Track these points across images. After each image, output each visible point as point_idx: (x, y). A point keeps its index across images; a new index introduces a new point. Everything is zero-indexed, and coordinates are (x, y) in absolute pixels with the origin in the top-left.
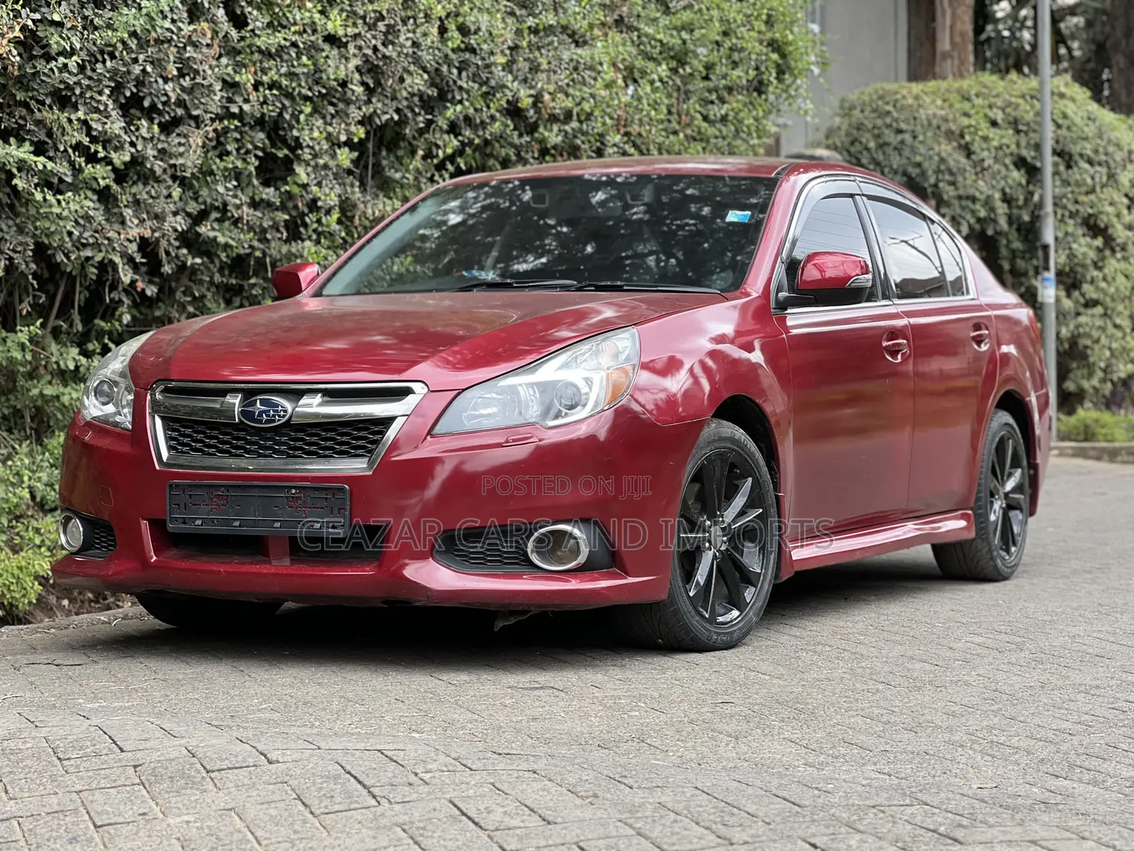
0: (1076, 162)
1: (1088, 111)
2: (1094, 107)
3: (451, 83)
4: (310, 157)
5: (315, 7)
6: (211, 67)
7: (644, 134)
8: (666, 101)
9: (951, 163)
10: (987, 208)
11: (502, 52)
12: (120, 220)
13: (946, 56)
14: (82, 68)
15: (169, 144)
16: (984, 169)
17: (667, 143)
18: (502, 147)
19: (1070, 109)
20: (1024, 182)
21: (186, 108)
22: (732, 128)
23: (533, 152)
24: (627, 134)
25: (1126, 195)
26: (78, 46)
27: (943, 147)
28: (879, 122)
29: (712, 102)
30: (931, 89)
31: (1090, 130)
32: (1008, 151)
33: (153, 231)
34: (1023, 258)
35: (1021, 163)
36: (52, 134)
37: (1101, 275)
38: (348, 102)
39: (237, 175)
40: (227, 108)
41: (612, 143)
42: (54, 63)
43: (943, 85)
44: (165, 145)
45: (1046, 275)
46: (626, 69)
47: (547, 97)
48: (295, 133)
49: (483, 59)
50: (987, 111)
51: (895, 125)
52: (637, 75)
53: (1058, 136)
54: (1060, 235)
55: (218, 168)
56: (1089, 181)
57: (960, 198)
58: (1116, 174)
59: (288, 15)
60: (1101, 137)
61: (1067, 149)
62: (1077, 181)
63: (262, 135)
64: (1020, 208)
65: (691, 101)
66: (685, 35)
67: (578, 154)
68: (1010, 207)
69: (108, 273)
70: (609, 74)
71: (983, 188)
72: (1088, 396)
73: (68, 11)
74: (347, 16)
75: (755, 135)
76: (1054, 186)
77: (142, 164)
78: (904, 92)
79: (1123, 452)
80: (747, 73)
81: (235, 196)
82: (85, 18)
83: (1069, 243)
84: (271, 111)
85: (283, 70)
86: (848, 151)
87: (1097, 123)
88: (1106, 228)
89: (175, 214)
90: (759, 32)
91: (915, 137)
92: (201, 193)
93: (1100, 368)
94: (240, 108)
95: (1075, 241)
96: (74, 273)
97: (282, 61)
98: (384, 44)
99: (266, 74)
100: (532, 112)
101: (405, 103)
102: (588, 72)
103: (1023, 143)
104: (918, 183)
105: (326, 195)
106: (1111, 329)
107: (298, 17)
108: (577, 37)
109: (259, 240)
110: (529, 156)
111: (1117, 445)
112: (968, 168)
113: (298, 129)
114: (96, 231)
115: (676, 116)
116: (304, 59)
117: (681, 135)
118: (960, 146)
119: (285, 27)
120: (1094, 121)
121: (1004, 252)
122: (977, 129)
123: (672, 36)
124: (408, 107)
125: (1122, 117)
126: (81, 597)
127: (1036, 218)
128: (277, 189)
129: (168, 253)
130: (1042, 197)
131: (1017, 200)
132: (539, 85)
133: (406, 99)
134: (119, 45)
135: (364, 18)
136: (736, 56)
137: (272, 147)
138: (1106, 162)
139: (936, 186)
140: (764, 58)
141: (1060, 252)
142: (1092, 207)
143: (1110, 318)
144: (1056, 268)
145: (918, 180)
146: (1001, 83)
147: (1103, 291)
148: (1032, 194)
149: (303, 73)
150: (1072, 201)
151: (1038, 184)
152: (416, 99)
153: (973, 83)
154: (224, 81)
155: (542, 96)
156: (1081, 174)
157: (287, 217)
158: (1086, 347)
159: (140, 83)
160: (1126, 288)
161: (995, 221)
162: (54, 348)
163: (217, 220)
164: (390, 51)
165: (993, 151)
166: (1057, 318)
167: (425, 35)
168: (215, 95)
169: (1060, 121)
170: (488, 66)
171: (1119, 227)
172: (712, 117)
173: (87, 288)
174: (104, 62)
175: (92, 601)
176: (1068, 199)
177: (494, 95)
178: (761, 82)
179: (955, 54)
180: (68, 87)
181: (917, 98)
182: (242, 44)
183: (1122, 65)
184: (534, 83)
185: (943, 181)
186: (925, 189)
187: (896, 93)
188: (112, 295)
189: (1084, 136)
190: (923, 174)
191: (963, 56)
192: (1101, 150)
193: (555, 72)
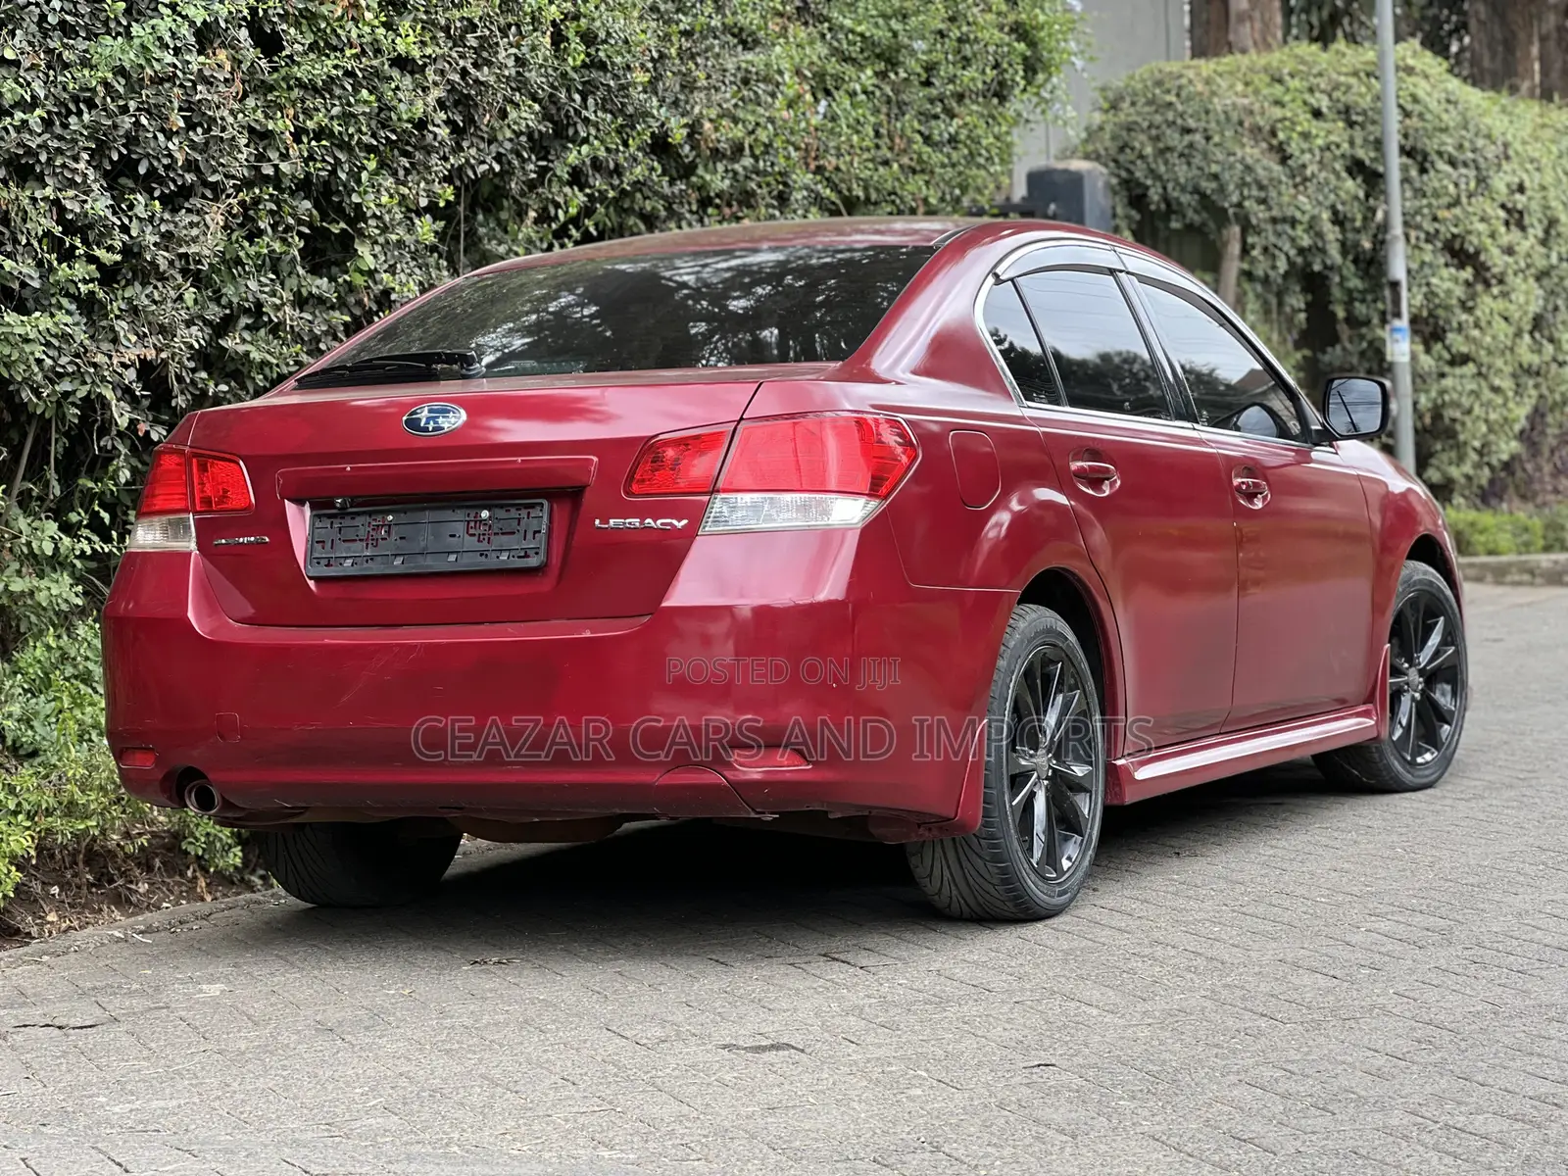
0: (1432, 163)
1: (1446, 91)
2: (1454, 84)
3: (572, 112)
4: (377, 232)
5: (377, 17)
6: (232, 112)
7: (843, 167)
8: (872, 119)
9: (1261, 172)
10: (1312, 233)
11: (642, 66)
12: (111, 336)
13: (1242, 18)
14: (47, 123)
15: (176, 225)
16: (1306, 179)
17: (876, 178)
18: (646, 198)
19: (1422, 88)
20: (1361, 194)
21: (198, 171)
22: (966, 151)
23: (690, 204)
24: (819, 170)
25: (1503, 206)
26: (42, 94)
27: (1248, 150)
28: (1158, 119)
29: (936, 117)
30: (1227, 68)
31: (1450, 118)
32: (1338, 153)
33: (159, 350)
34: (1363, 301)
35: (1356, 168)
36: (9, 221)
37: (1471, 319)
38: (428, 150)
39: (274, 263)
40: (258, 169)
41: (800, 184)
42: (9, 119)
43: (1243, 61)
44: (171, 227)
45: (1397, 323)
46: (814, 75)
47: (707, 125)
48: (356, 199)
49: (616, 77)
50: (1307, 96)
51: (1179, 121)
52: (830, 83)
53: (1406, 128)
54: (1415, 266)
55: (248, 255)
56: (1451, 188)
57: (1274, 221)
58: (1489, 177)
59: (339, 31)
60: (1466, 128)
61: (1419, 146)
62: (1435, 189)
63: (307, 204)
64: (1358, 231)
65: (907, 117)
66: (895, 25)
67: (752, 201)
68: (1343, 231)
69: (95, 412)
70: (791, 85)
71: (1305, 204)
72: (1457, 487)
73: (25, 43)
74: (423, 28)
75: (996, 160)
76: (1404, 199)
77: (139, 255)
78: (1191, 74)
79: (1514, 570)
80: (983, 72)
81: (273, 294)
82: (49, 51)
83: (1426, 277)
84: (320, 170)
85: (335, 111)
86: (1116, 161)
87: (1460, 107)
88: (1477, 253)
89: (189, 324)
90: (999, 14)
91: (1208, 139)
92: (224, 291)
93: (1475, 449)
94: (276, 167)
95: (1433, 275)
96: (47, 416)
97: (332, 96)
98: (476, 65)
99: (312, 119)
100: (687, 148)
101: (508, 145)
102: (762, 85)
103: (1359, 141)
104: (1213, 202)
105: (401, 284)
106: (1487, 394)
107: (354, 35)
108: (744, 36)
109: (309, 353)
110: (684, 210)
111: (1504, 559)
112: (1284, 179)
113: (359, 193)
114: (77, 355)
115: (887, 140)
116: (365, 93)
117: (895, 166)
118: (1271, 147)
119: (335, 49)
120: (1456, 103)
121: (1337, 293)
122: (1293, 123)
123: (876, 25)
124: (512, 151)
125: (1491, 94)
126: (77, 880)
127: (1380, 243)
128: (332, 279)
129: (180, 379)
130: (1386, 214)
131: (1353, 220)
132: (697, 110)
133: (511, 140)
134: (101, 90)
135: (446, 29)
136: (967, 50)
137: (322, 221)
138: (1474, 161)
139: (1240, 205)
140: (1006, 49)
141: (1415, 289)
142: (1456, 226)
143: (1485, 377)
144: (1410, 312)
145: (1214, 197)
146: (1325, 56)
147: (1474, 340)
148: (1374, 211)
149: (364, 114)
150: (1429, 218)
151: (1382, 198)
152: (523, 139)
153: (1285, 58)
154: (251, 130)
155: (702, 126)
156: (1440, 180)
157: (347, 318)
158: (1454, 420)
159: (131, 140)
160: (1506, 336)
161: (1323, 251)
162: (23, 523)
163: (247, 327)
164: (484, 74)
165: (1317, 152)
166: (1414, 382)
167: (533, 49)
168: (240, 152)
169: (1409, 107)
170: (623, 87)
171: (1495, 251)
172: (937, 138)
173: (66, 434)
174: (79, 113)
175: (93, 885)
176: (1423, 216)
177: (633, 128)
178: (1002, 84)
179: (1257, 15)
180: (29, 152)
181: (1208, 82)
182: (275, 75)
183: (1483, 16)
184: (688, 107)
185: (1249, 197)
186: (1225, 211)
187: (1181, 76)
188: (102, 443)
189: (1443, 125)
190: (1222, 189)
191: (1267, 16)
192: (1467, 144)
193: (717, 89)
